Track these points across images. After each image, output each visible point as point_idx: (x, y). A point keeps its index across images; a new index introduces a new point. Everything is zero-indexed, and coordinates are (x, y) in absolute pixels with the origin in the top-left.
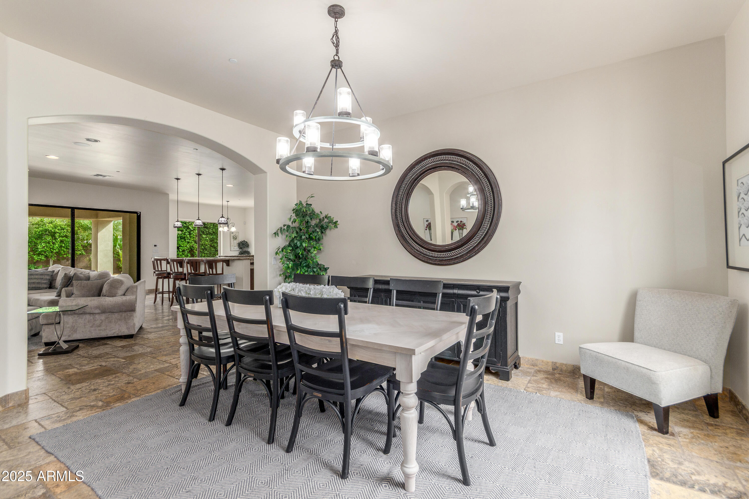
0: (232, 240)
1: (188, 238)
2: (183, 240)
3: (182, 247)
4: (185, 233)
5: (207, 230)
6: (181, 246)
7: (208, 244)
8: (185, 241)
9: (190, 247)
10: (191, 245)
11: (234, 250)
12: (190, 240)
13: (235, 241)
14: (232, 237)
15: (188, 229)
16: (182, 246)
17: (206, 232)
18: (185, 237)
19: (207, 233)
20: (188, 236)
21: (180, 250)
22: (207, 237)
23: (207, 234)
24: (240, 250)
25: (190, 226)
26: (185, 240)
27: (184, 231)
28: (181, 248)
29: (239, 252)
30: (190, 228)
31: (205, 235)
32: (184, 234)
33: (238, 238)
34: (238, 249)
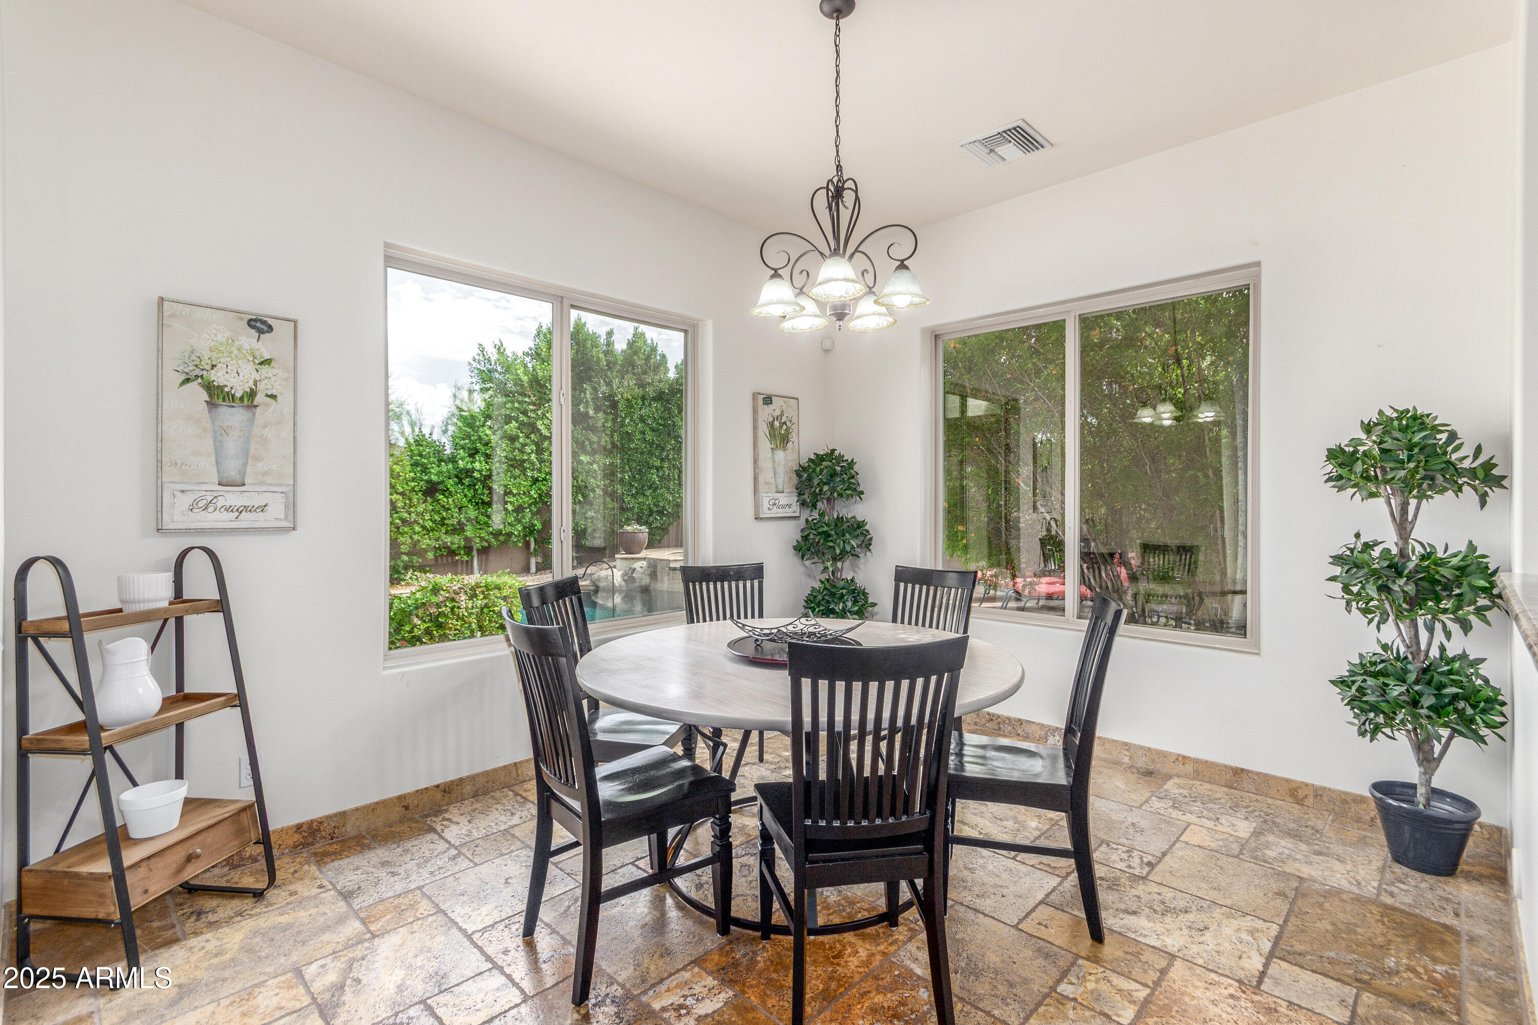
0: (765, 445)
1: (533, 464)
2: (517, 472)
3: (514, 495)
4: (524, 445)
5: (595, 439)
6: (511, 493)
7: (598, 486)
8: (522, 477)
9: (540, 495)
10: (544, 488)
11: (777, 512)
12: (540, 471)
13: (780, 454)
14: (763, 429)
15: (533, 432)
16: (515, 492)
17: (591, 443)
18: (524, 461)
19: (595, 446)
20: (533, 456)
21: (510, 507)
22: (594, 462)
23: (593, 450)
24: (806, 514)
25: (539, 423)
26: (524, 471)
27: (521, 440)
28: (512, 499)
29: (802, 523)
30: (539, 430)
31: (586, 453)
32: (522, 452)
33: (793, 437)
34: (795, 510)
